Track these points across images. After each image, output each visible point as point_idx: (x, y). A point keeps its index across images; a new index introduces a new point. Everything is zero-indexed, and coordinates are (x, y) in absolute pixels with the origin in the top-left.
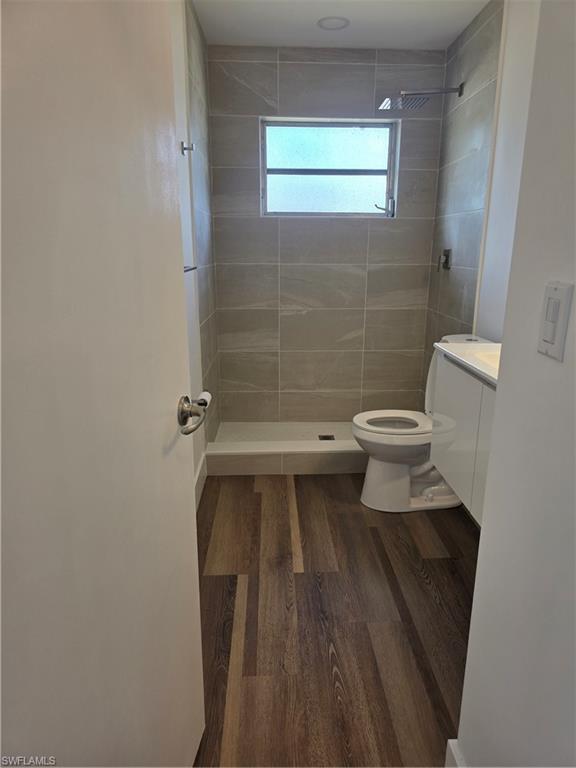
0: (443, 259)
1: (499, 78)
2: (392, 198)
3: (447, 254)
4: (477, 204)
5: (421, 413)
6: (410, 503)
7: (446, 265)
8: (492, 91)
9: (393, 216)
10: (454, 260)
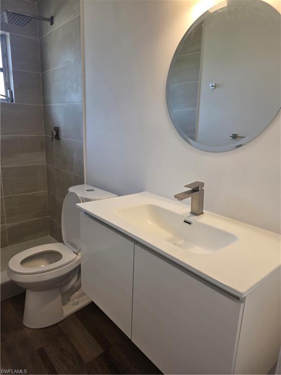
0: (55, 133)
1: (81, 14)
2: (10, 89)
3: (57, 130)
4: (75, 98)
5: (61, 244)
6: (62, 311)
7: (57, 137)
8: (77, 24)
9: (12, 101)
10: (62, 134)
